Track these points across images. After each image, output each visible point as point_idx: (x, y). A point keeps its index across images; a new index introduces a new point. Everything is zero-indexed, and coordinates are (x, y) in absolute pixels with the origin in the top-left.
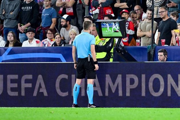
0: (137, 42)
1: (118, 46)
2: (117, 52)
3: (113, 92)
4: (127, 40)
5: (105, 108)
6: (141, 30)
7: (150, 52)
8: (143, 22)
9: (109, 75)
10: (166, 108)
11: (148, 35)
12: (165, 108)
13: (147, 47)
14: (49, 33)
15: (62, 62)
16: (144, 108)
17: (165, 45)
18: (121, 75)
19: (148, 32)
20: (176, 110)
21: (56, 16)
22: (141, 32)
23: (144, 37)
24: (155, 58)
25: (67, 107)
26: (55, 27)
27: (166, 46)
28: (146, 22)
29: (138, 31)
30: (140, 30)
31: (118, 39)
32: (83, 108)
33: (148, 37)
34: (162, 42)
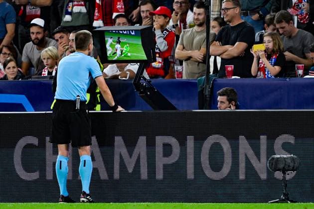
0: (177, 71)
1: (140, 79)
2: (137, 90)
3: (130, 171)
4: (160, 64)
5: (114, 203)
6: (184, 48)
7: (202, 91)
8: (188, 31)
9: (120, 138)
10: (236, 204)
11: (196, 57)
12: (234, 204)
13: (197, 81)
14: (5, 54)
15: (26, 111)
16: (191, 204)
17: (233, 77)
18: (144, 138)
19: (197, 51)
20: (256, 206)
21: (14, 20)
22: (184, 50)
23: (188, 61)
24: (214, 104)
25: (37, 202)
26: (12, 42)
27: (235, 79)
28: (194, 30)
29: (179, 49)
30: (182, 46)
31: (138, 64)
32: (70, 204)
33: (197, 62)
34: (228, 71)
